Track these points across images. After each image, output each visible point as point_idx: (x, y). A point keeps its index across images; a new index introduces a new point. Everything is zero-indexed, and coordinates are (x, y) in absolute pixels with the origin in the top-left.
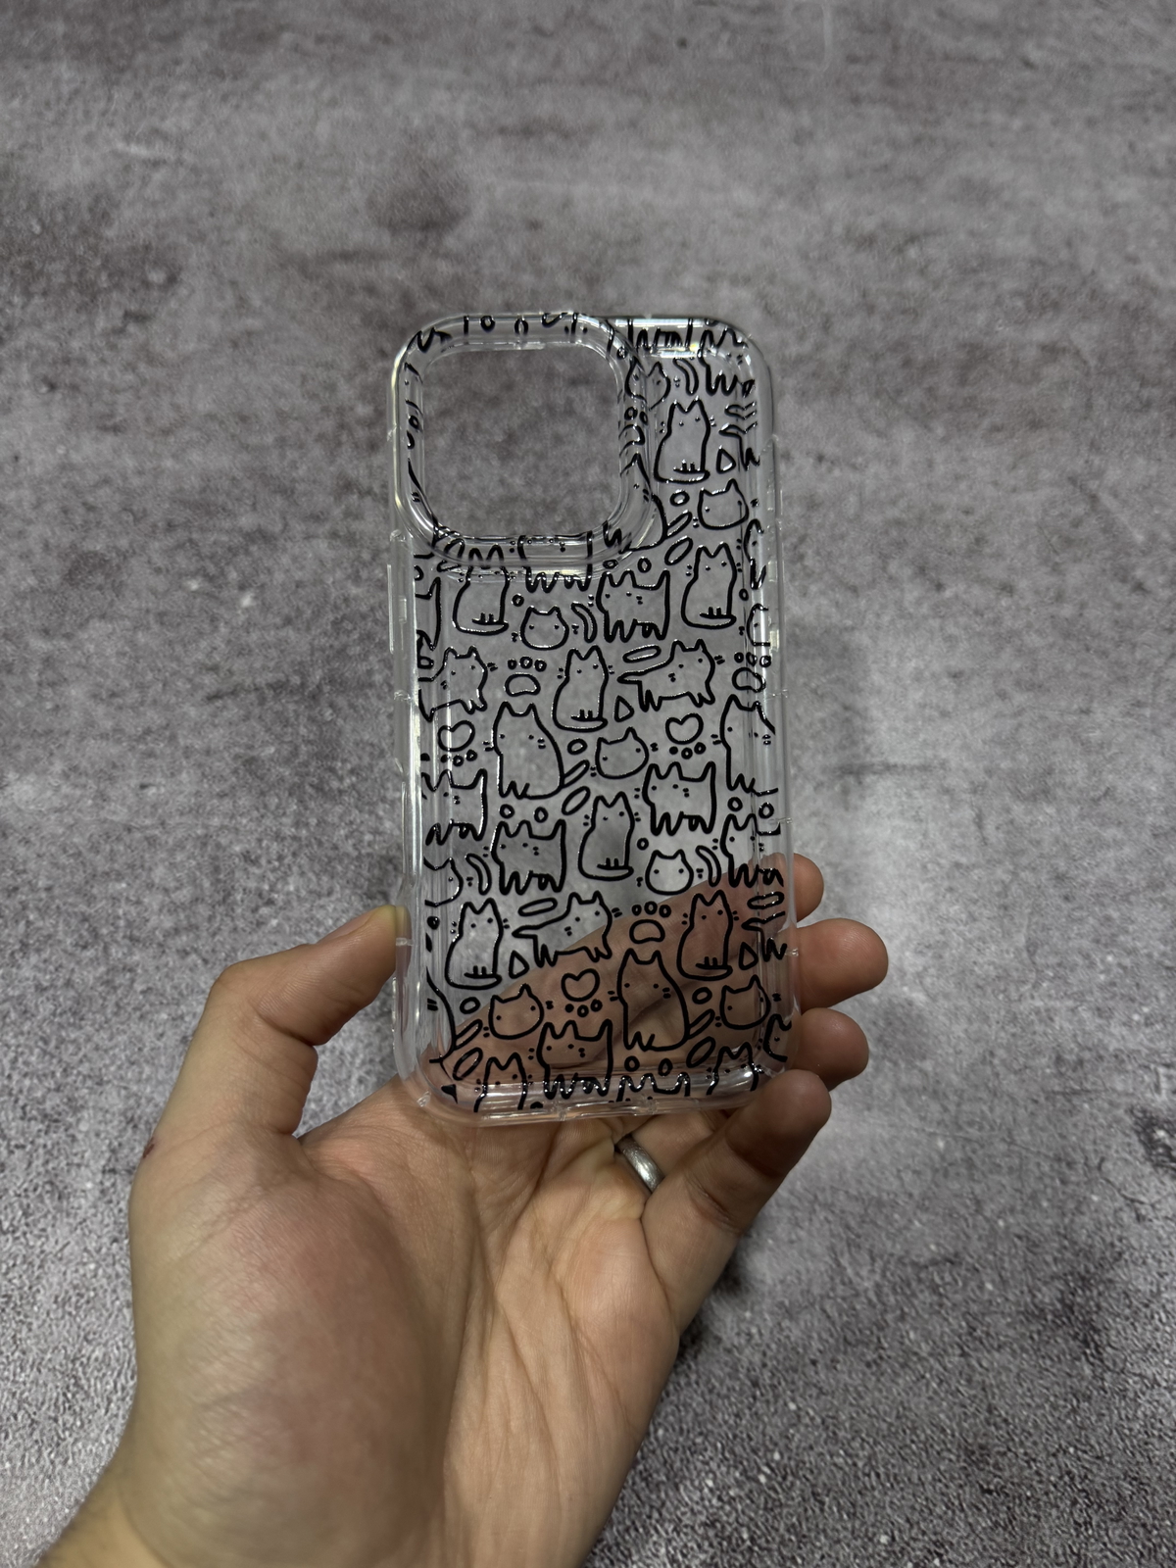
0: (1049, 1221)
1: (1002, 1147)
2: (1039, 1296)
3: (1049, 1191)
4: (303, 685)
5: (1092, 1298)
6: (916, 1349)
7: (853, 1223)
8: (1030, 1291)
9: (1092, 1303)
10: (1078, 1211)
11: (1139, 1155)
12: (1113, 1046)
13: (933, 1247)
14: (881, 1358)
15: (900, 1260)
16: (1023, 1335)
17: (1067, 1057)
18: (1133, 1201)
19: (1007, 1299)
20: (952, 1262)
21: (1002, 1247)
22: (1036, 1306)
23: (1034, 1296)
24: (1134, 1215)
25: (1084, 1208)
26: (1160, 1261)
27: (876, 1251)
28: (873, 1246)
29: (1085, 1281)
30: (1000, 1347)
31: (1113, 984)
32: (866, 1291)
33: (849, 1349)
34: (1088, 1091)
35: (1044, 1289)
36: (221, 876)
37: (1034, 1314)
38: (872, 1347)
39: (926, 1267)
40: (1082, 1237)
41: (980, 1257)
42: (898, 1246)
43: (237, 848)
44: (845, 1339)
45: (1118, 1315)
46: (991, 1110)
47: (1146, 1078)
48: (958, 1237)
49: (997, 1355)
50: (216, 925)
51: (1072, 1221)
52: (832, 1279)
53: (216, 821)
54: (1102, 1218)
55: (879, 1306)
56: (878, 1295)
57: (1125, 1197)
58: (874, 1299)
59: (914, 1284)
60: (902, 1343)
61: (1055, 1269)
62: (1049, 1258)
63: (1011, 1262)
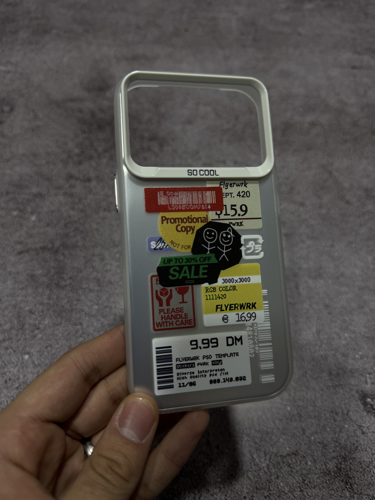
0: (330, 436)
1: (311, 408)
2: (328, 466)
3: (329, 424)
4: (53, 247)
5: (348, 465)
6: (283, 490)
7: (257, 441)
8: (325, 464)
9: (348, 467)
10: (341, 431)
11: (361, 408)
12: (349, 367)
13: (288, 449)
14: (270, 494)
15: (276, 455)
16: (323, 482)
17: (333, 372)
18: (360, 426)
19: (316, 468)
20: (295, 454)
21: (313, 447)
22: (327, 470)
23: (326, 466)
24: (361, 432)
25: (343, 430)
26: (372, 449)
27: (266, 451)
28: (265, 449)
29: (345, 459)
30: (315, 487)
31: (348, 344)
32: (263, 467)
33: (258, 491)
34: (341, 385)
35: (330, 463)
36: (21, 319)
37: (327, 473)
38: (267, 490)
39: (285, 457)
40: (343, 442)
41: (305, 452)
42: (275, 449)
43: (27, 308)
44: (256, 487)
45: (358, 471)
46: (307, 394)
47: (362, 379)
48: (297, 444)
49: (314, 490)
50: (19, 337)
51: (339, 435)
52: (250, 463)
53: (20, 299)
54: (350, 434)
55: (269, 474)
56: (268, 469)
57: (358, 425)
58: (267, 471)
59: (281, 464)
60: (278, 488)
61: (333, 454)
62: (331, 451)
63: (317, 453)
